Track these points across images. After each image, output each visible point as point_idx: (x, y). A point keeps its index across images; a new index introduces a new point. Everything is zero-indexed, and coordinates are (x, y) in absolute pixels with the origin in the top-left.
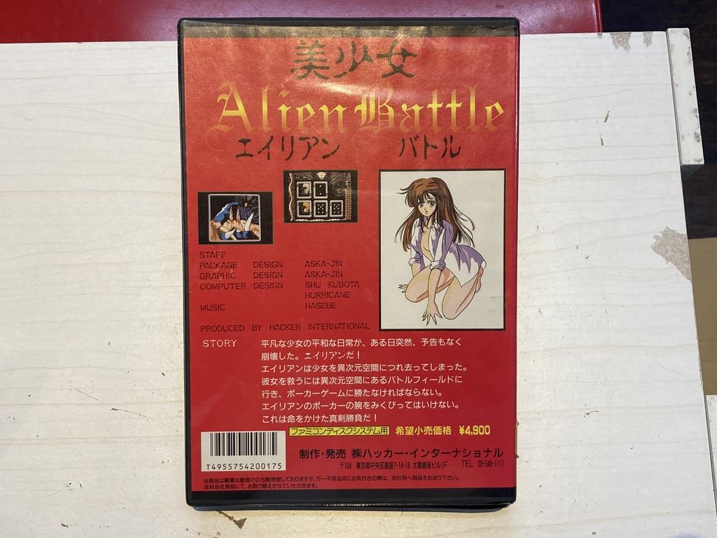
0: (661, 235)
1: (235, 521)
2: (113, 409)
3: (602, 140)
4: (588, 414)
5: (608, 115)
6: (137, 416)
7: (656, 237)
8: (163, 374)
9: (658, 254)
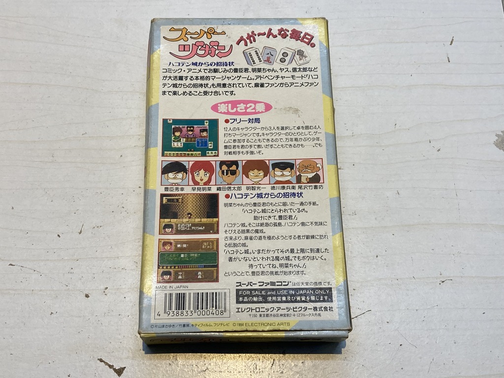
0: (501, 134)
1: (115, 370)
2: (11, 265)
3: (448, 58)
4: (443, 282)
5: (453, 40)
6: (32, 271)
7: (497, 135)
8: (59, 236)
9: (500, 149)
